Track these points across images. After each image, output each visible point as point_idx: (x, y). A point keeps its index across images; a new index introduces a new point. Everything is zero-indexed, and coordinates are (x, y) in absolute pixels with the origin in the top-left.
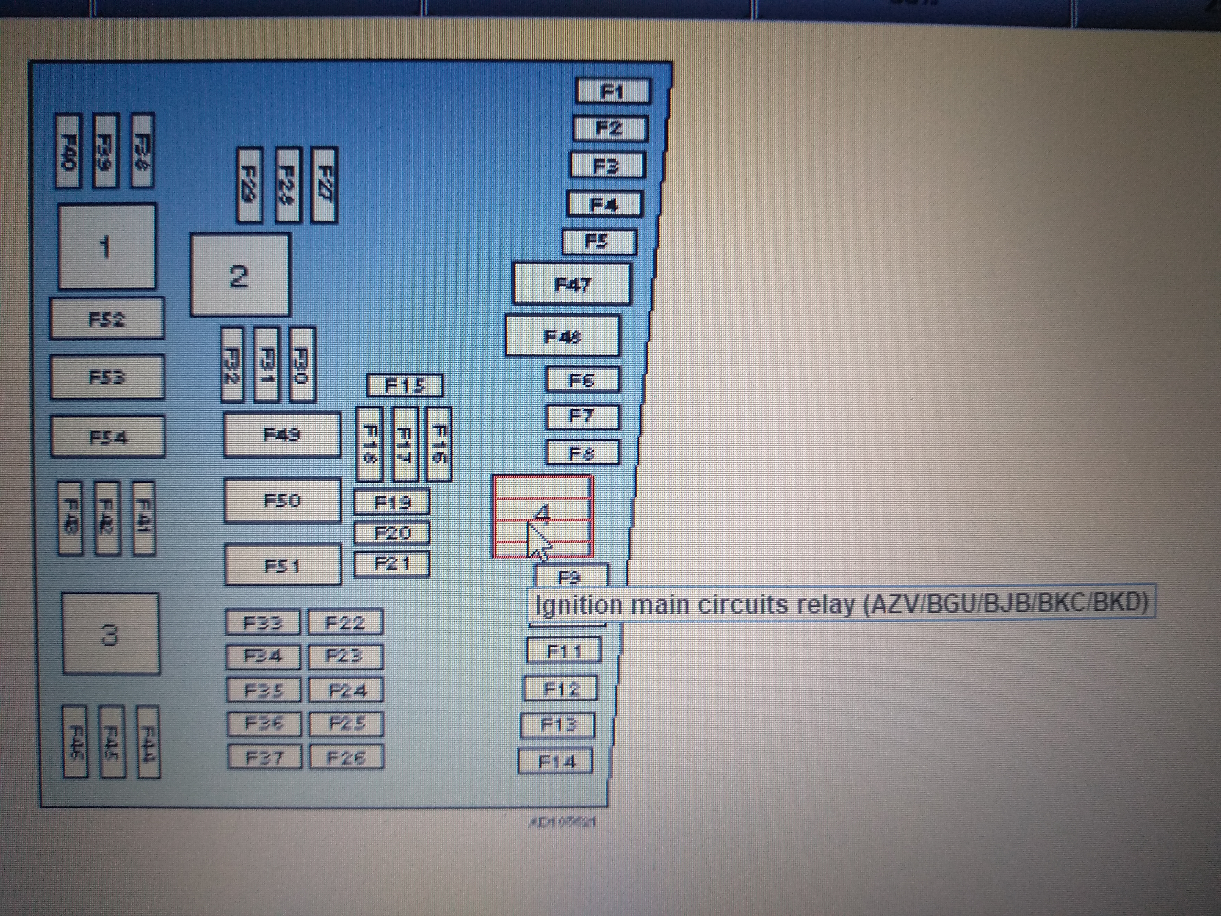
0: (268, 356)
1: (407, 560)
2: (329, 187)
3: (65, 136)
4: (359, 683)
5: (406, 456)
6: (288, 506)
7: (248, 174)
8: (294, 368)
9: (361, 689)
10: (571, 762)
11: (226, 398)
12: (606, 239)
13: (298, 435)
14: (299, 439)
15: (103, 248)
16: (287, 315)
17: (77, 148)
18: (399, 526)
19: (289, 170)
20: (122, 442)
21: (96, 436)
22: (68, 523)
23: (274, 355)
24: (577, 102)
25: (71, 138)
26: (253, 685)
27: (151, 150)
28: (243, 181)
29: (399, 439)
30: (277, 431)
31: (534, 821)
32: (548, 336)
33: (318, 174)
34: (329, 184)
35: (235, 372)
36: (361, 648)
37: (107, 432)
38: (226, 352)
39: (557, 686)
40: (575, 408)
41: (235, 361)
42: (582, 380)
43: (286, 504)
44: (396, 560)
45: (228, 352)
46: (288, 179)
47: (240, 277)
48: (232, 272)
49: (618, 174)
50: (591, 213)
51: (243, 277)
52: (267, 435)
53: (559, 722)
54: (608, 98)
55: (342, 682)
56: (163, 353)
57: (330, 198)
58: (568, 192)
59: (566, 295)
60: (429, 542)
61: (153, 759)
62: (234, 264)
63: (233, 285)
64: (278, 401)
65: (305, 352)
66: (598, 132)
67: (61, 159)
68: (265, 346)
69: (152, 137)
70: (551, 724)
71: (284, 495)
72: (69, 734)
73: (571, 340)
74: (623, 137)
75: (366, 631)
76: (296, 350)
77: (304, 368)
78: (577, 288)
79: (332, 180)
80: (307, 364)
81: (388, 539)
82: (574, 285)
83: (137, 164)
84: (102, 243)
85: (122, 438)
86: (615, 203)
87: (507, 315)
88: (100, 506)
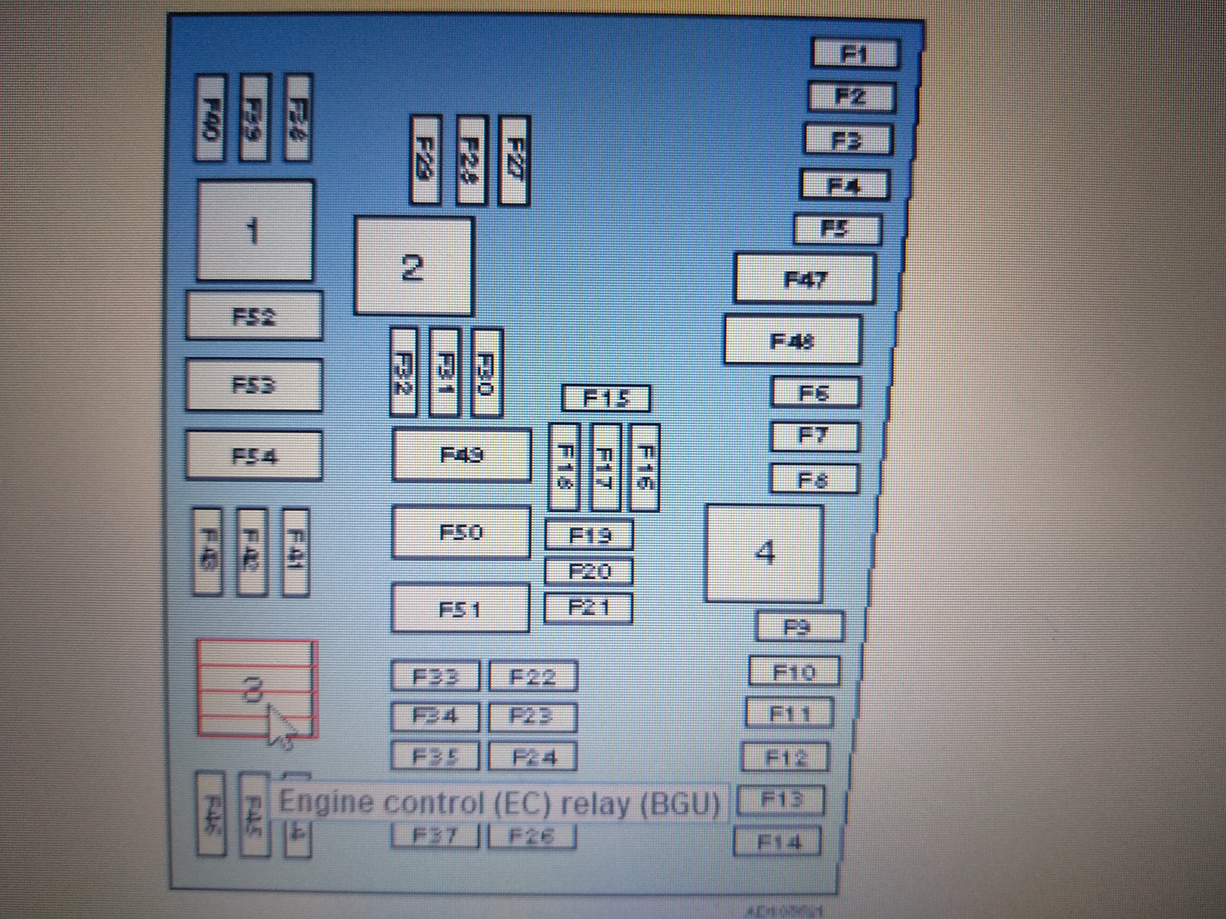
0: (446, 362)
1: (606, 603)
2: (520, 163)
3: (207, 101)
4: (549, 748)
5: (607, 481)
6: (468, 539)
7: (424, 147)
8: (477, 376)
9: (550, 755)
10: (796, 843)
11: (396, 411)
12: (845, 227)
13: (481, 455)
14: (482, 459)
15: (249, 232)
16: (469, 314)
17: (220, 115)
18: (597, 564)
19: (473, 142)
20: (271, 462)
21: (240, 455)
22: (205, 558)
23: (453, 362)
24: (813, 66)
25: (214, 103)
26: (424, 750)
27: (309, 118)
28: (418, 154)
29: (599, 461)
30: (456, 451)
31: (750, 911)
32: (775, 340)
33: (507, 148)
34: (520, 160)
35: (406, 381)
36: (552, 708)
37: (252, 450)
38: (396, 357)
39: (781, 754)
40: (806, 425)
41: (407, 368)
42: (815, 392)
43: (465, 536)
44: (594, 604)
45: (399, 357)
46: (472, 154)
47: (414, 268)
48: (404, 262)
49: (860, 150)
50: (828, 195)
51: (417, 269)
52: (444, 455)
53: (783, 796)
54: (850, 61)
55: (528, 747)
56: (321, 357)
57: (521, 176)
58: (802, 171)
59: (798, 292)
60: (632, 583)
61: (303, 835)
62: (407, 253)
63: (405, 278)
64: (459, 415)
65: (490, 358)
66: (838, 100)
67: (201, 127)
68: (443, 350)
69: (310, 102)
70: (773, 798)
71: (465, 526)
72: (204, 806)
73: (802, 345)
74: (868, 106)
75: (558, 686)
76: (480, 355)
77: (489, 378)
78: (810, 284)
79: (524, 155)
80: (492, 373)
81: (584, 578)
82: (807, 280)
83: (292, 135)
84: (249, 226)
85: (270, 457)
86: (857, 184)
87: (727, 315)
88: (244, 537)
